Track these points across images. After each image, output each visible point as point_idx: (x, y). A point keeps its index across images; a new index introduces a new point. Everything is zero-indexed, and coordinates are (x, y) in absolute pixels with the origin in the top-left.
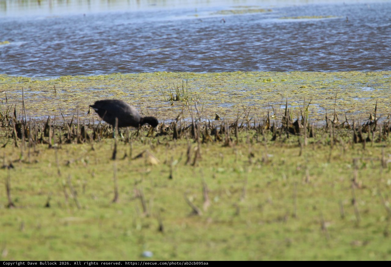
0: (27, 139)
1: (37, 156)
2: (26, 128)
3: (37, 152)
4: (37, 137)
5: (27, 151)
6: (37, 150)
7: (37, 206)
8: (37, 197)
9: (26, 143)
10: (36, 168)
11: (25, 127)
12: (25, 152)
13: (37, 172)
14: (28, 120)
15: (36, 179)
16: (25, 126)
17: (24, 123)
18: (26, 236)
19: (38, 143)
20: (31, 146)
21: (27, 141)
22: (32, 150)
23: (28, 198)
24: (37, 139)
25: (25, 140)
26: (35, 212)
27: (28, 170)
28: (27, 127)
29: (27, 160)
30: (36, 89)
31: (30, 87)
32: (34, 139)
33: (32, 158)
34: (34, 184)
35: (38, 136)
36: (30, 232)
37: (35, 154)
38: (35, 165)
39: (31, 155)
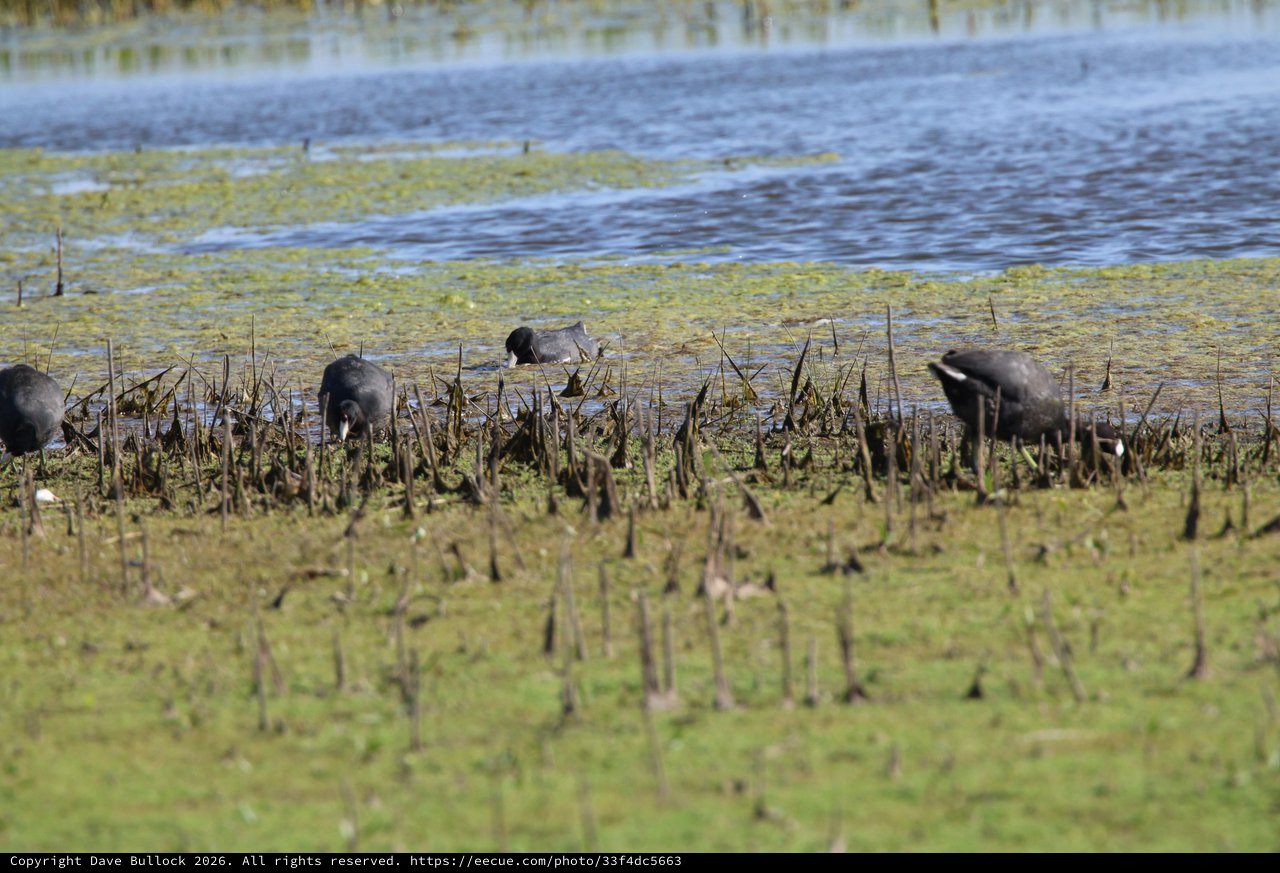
0: (903, 476)
1: (939, 529)
2: (900, 440)
3: (940, 518)
4: (937, 468)
5: (905, 516)
6: (937, 510)
7: (942, 696)
8: (939, 666)
9: (904, 489)
10: (935, 570)
11: (896, 437)
12: (900, 519)
13: (939, 584)
14: (906, 412)
15: (937, 606)
16: (897, 433)
17: (894, 423)
18: (905, 795)
19: (942, 488)
20: (917, 497)
21: (906, 482)
22: (920, 511)
23: (909, 669)
24: (936, 476)
25: (898, 479)
26: (935, 714)
27: (910, 578)
28: (904, 437)
29: (907, 546)
30: (929, 310)
31: (909, 304)
32: (927, 477)
33: (922, 539)
34: (931, 622)
35: (940, 464)
36: (918, 780)
37: (934, 525)
38: (932, 562)
39: (918, 529)
